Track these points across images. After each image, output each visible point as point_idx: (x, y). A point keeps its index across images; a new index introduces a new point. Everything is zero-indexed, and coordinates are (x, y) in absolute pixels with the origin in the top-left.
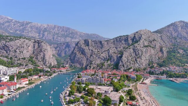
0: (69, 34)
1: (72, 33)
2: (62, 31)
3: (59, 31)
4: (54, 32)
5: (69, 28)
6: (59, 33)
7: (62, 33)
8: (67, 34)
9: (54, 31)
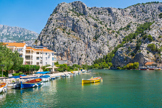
0: (24, 36)
1: (28, 35)
2: (14, 33)
3: (9, 32)
4: (3, 34)
5: (23, 29)
6: (9, 35)
7: (14, 35)
8: (21, 36)
9: (3, 32)
